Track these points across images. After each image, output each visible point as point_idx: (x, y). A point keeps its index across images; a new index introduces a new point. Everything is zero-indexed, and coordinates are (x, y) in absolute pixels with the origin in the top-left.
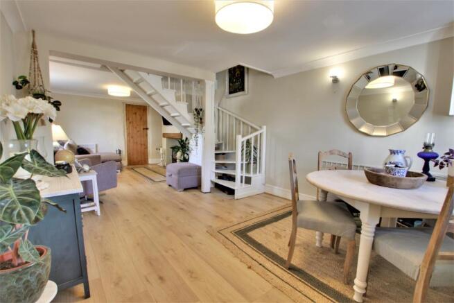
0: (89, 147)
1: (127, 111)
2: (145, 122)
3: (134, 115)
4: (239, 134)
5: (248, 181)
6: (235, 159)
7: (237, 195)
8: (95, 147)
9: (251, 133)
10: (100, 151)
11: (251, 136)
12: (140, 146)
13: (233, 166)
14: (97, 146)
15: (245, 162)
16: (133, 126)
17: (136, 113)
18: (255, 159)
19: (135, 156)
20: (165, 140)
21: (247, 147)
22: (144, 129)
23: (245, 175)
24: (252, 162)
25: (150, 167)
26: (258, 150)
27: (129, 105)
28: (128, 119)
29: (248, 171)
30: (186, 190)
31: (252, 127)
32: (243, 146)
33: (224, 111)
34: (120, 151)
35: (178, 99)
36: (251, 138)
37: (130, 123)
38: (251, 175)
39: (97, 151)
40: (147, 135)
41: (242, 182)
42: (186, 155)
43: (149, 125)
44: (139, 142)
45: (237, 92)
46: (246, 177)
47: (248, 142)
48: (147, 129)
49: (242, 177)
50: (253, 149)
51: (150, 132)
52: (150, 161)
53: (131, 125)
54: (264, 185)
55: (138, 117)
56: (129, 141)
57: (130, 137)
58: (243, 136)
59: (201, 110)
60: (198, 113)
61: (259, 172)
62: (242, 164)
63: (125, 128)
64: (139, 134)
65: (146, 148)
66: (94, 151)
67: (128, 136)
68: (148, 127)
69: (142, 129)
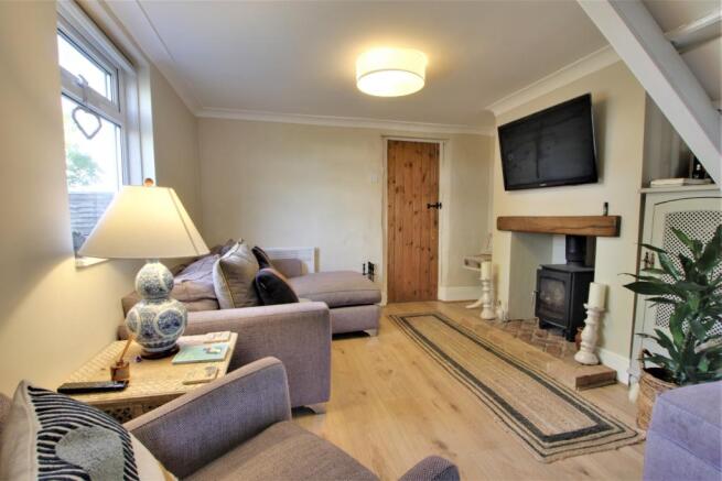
0: (300, 257)
1: (391, 159)
2: (435, 188)
3: (407, 170)
8: (312, 255)
10: (324, 267)
12: (418, 251)
14: (317, 253)
16: (403, 199)
17: (411, 165)
19: (406, 280)
22: (429, 206)
25: (442, 309)
27: (396, 142)
28: (391, 181)
34: (371, 267)
37: (397, 190)
39: (317, 266)
40: (436, 223)
43: (444, 197)
44: (416, 242)
48: (438, 206)
51: (444, 215)
52: (443, 293)
53: (398, 196)
55: (417, 175)
56: (393, 240)
57: (395, 227)
63: (386, 204)
64: (416, 219)
65: (434, 257)
66: (310, 266)
67: (391, 225)
68: (440, 201)
69: (424, 205)
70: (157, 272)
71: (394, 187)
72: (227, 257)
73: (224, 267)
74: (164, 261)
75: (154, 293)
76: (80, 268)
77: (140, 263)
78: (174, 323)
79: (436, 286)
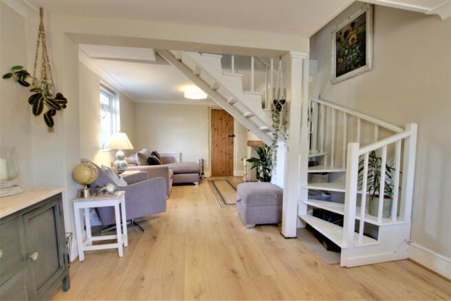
0: (174, 156)
1: (213, 116)
2: (232, 128)
3: (220, 121)
4: (355, 141)
5: (371, 231)
6: (343, 185)
7: (346, 258)
8: (179, 155)
9: (380, 139)
10: (183, 160)
11: (382, 145)
12: (224, 155)
13: (340, 198)
14: (181, 155)
15: (364, 192)
16: (218, 133)
17: (221, 119)
18: (389, 189)
19: (219, 167)
20: (249, 149)
21: (371, 164)
22: (230, 136)
23: (364, 218)
24: (382, 193)
25: (235, 179)
26: (397, 174)
27: (215, 110)
28: (213, 126)
29: (371, 210)
30: (257, 226)
31: (380, 128)
32: (361, 163)
33: (328, 104)
34: (203, 161)
35: (246, 88)
36: (380, 150)
37: (215, 129)
38: (378, 221)
39: (181, 160)
40: (233, 143)
41: (357, 230)
42: (267, 171)
43: (236, 132)
44: (224, 150)
45: (350, 70)
46: (366, 224)
47: (373, 156)
48: (233, 136)
49: (357, 223)
50: (383, 170)
51: (235, 139)
52: (236, 173)
53: (216, 132)
54: (409, 243)
55: (224, 123)
56: (213, 150)
57: (215, 145)
58: (362, 146)
59: (283, 102)
60: (279, 108)
61: (398, 215)
62: (359, 196)
63: (210, 135)
64: (224, 141)
65: (232, 158)
66: (178, 160)
67: (212, 144)
68: (234, 133)
69: (227, 136)
70: (121, 153)
71: (214, 128)
72: (141, 152)
73: (139, 155)
74: (123, 150)
75: (120, 158)
76: (104, 152)
77: (117, 150)
78: (124, 165)
79: (233, 170)
